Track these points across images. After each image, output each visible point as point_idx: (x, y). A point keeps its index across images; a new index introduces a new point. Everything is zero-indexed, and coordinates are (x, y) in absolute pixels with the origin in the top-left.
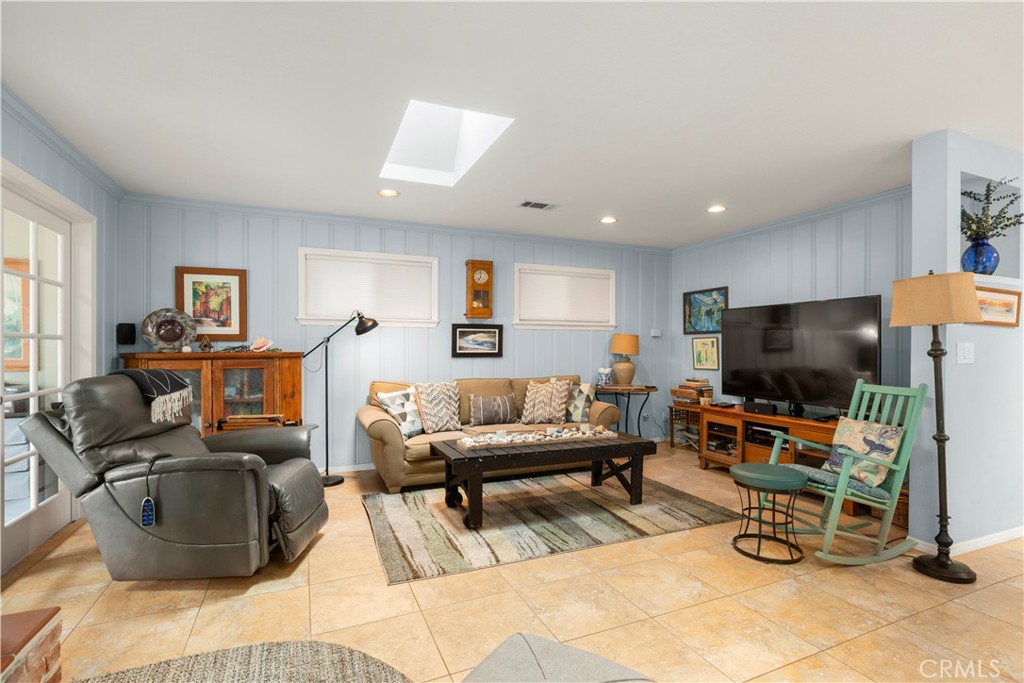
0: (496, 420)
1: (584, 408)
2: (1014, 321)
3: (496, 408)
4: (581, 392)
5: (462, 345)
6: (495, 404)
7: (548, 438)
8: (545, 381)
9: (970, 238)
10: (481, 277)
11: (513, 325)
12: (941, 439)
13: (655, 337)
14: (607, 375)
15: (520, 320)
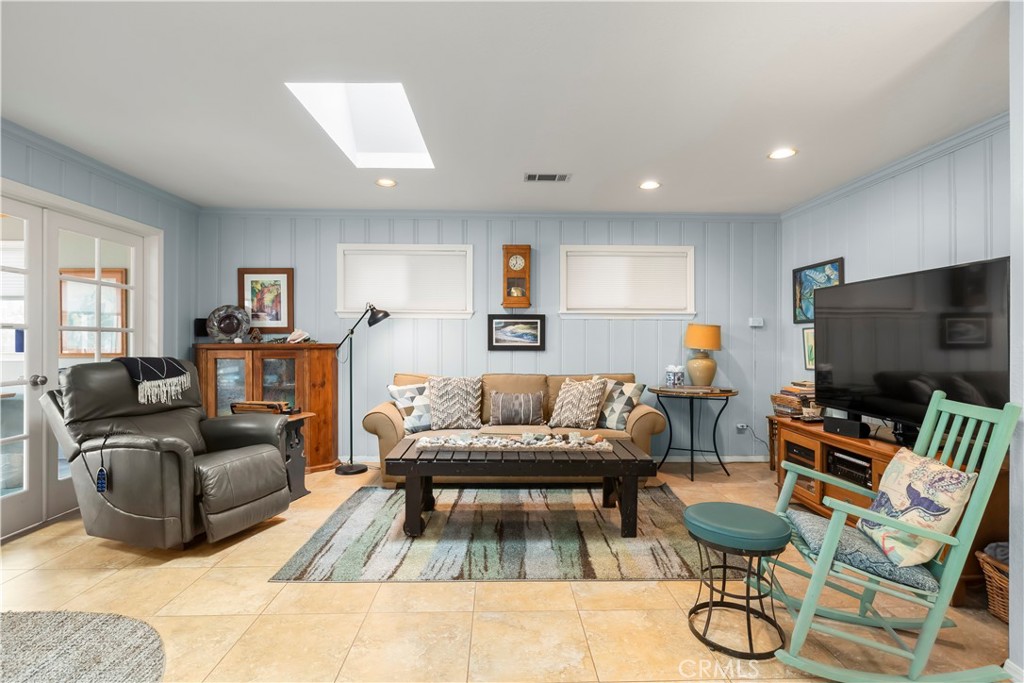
1: (622, 412)
3: (517, 407)
4: (622, 393)
5: (499, 337)
6: (517, 403)
7: (518, 444)
8: (579, 379)
10: (517, 263)
11: (559, 315)
13: (752, 327)
14: (675, 374)
15: (568, 309)
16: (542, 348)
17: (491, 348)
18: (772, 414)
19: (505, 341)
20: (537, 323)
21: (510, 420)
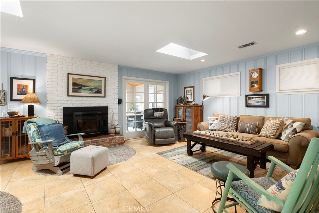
0: (246, 132)
1: (289, 134)
3: (246, 127)
4: (292, 126)
6: (246, 125)
10: (255, 75)
15: (280, 91)
16: (268, 106)
17: (247, 106)
19: (252, 104)
20: (265, 97)
21: (243, 132)
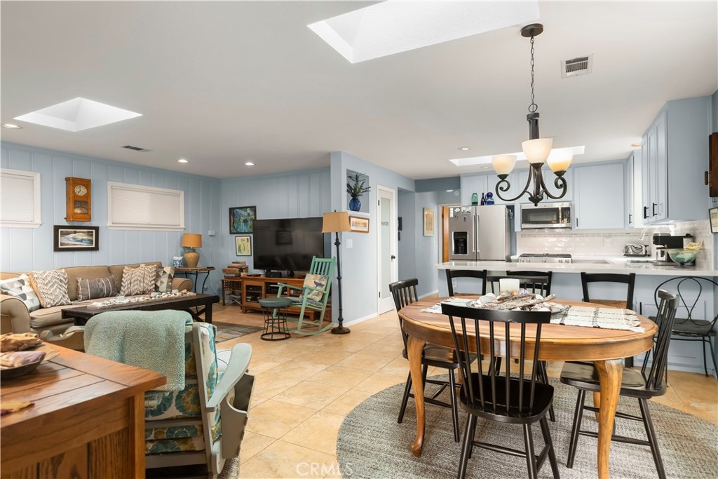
0: (101, 295)
1: (168, 283)
2: (367, 230)
3: (101, 286)
4: (164, 272)
5: (63, 242)
6: (100, 284)
8: (137, 266)
9: (352, 196)
10: (81, 191)
11: (107, 227)
12: (339, 278)
13: (211, 236)
14: (180, 261)
15: (113, 223)
16: (96, 248)
17: (57, 249)
18: (223, 278)
19: (68, 244)
20: (92, 232)
